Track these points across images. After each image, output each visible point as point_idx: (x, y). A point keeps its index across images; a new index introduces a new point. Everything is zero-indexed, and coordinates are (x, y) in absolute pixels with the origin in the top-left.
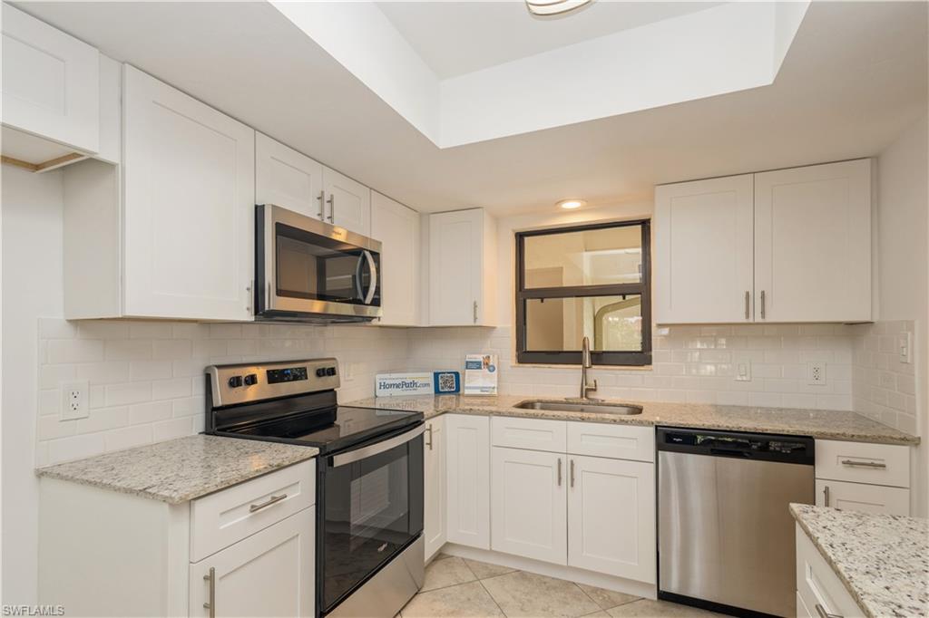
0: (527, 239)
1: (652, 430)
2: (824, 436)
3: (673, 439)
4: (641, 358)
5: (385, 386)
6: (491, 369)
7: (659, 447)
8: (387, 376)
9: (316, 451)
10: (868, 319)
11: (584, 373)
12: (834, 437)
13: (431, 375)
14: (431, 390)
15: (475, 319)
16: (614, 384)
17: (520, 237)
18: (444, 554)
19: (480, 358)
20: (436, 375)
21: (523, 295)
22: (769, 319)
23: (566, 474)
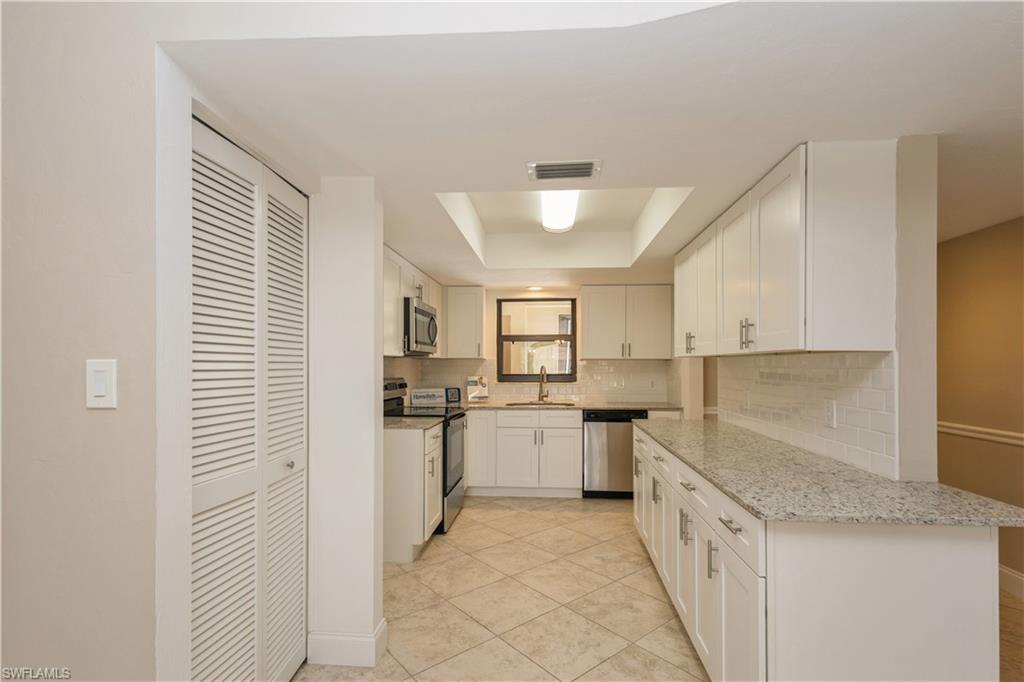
0: (503, 303)
1: (581, 412)
2: (651, 409)
3: (591, 416)
4: (571, 378)
5: (417, 397)
6: (484, 385)
7: (584, 420)
8: (417, 390)
9: (443, 419)
10: (668, 358)
11: (541, 386)
12: (655, 409)
13: (444, 391)
14: (444, 400)
15: (479, 354)
16: (558, 392)
17: (499, 302)
18: (469, 497)
19: (476, 378)
20: (447, 390)
21: (502, 339)
22: (633, 357)
23: (539, 438)
